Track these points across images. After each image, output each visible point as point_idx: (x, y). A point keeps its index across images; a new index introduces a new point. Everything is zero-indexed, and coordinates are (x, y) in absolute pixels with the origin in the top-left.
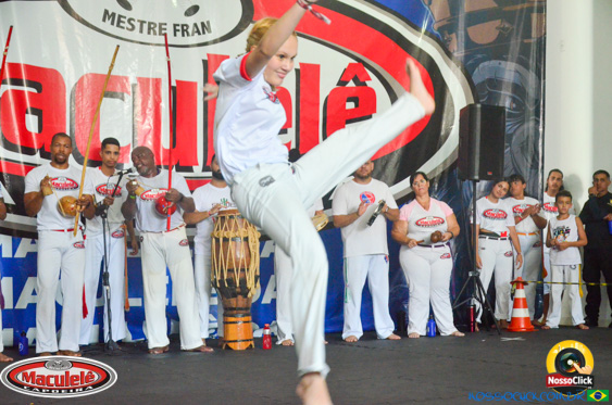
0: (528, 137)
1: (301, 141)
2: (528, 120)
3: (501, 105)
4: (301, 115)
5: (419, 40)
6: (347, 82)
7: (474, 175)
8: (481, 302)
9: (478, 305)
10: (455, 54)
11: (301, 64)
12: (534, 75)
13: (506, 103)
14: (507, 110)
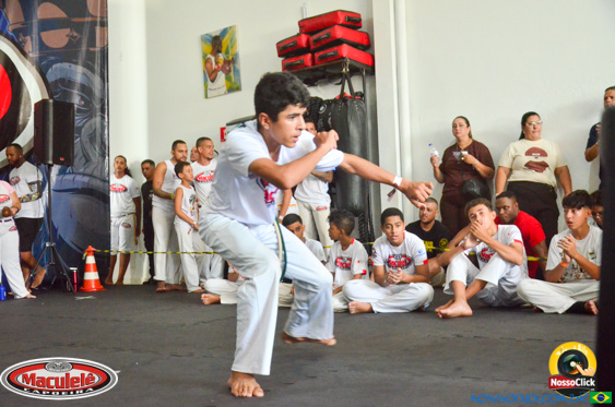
0: (95, 129)
2: (95, 116)
3: (71, 102)
7: (48, 160)
10: (30, 55)
12: (99, 78)
13: (76, 100)
14: (76, 106)
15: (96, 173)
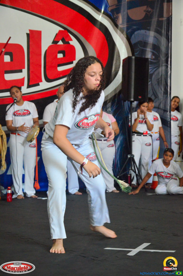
0: (162, 76)
1: (31, 77)
2: (162, 66)
3: (146, 57)
4: (31, 61)
5: (100, 17)
6: (58, 42)
7: (131, 98)
8: (135, 172)
9: (133, 174)
10: (120, 26)
11: (30, 30)
12: (165, 39)
13: (149, 55)
14: (149, 60)
15: (162, 106)
